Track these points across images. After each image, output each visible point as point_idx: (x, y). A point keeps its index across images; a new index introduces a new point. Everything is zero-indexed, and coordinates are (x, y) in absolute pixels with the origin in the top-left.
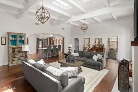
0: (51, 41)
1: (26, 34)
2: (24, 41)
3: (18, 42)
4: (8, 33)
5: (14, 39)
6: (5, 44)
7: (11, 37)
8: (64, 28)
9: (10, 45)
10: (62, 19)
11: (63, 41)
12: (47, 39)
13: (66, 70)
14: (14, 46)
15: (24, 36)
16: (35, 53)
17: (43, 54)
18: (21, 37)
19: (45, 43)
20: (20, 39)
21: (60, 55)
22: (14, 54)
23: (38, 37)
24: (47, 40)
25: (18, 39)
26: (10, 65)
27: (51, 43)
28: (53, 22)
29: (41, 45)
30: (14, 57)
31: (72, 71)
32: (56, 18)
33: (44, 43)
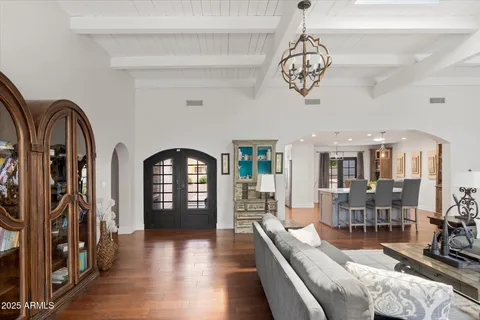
0: (377, 164)
1: (276, 141)
2: (270, 162)
3: (255, 166)
4: (234, 142)
5: (246, 158)
6: (228, 173)
7: (240, 153)
8: (440, 96)
9: (238, 174)
10: (420, 57)
11: (440, 160)
12: (361, 154)
13: (377, 280)
14: (248, 180)
15: (270, 148)
16: (312, 206)
17: (335, 213)
18: (264, 152)
19: (352, 171)
20: (263, 157)
21: (413, 226)
22: (245, 201)
23: (324, 150)
24: (358, 160)
25: (257, 158)
26: (238, 231)
27: (379, 170)
28: (379, 79)
29: (335, 180)
30: (246, 211)
31: (408, 291)
32: (390, 59)
33: (345, 171)
